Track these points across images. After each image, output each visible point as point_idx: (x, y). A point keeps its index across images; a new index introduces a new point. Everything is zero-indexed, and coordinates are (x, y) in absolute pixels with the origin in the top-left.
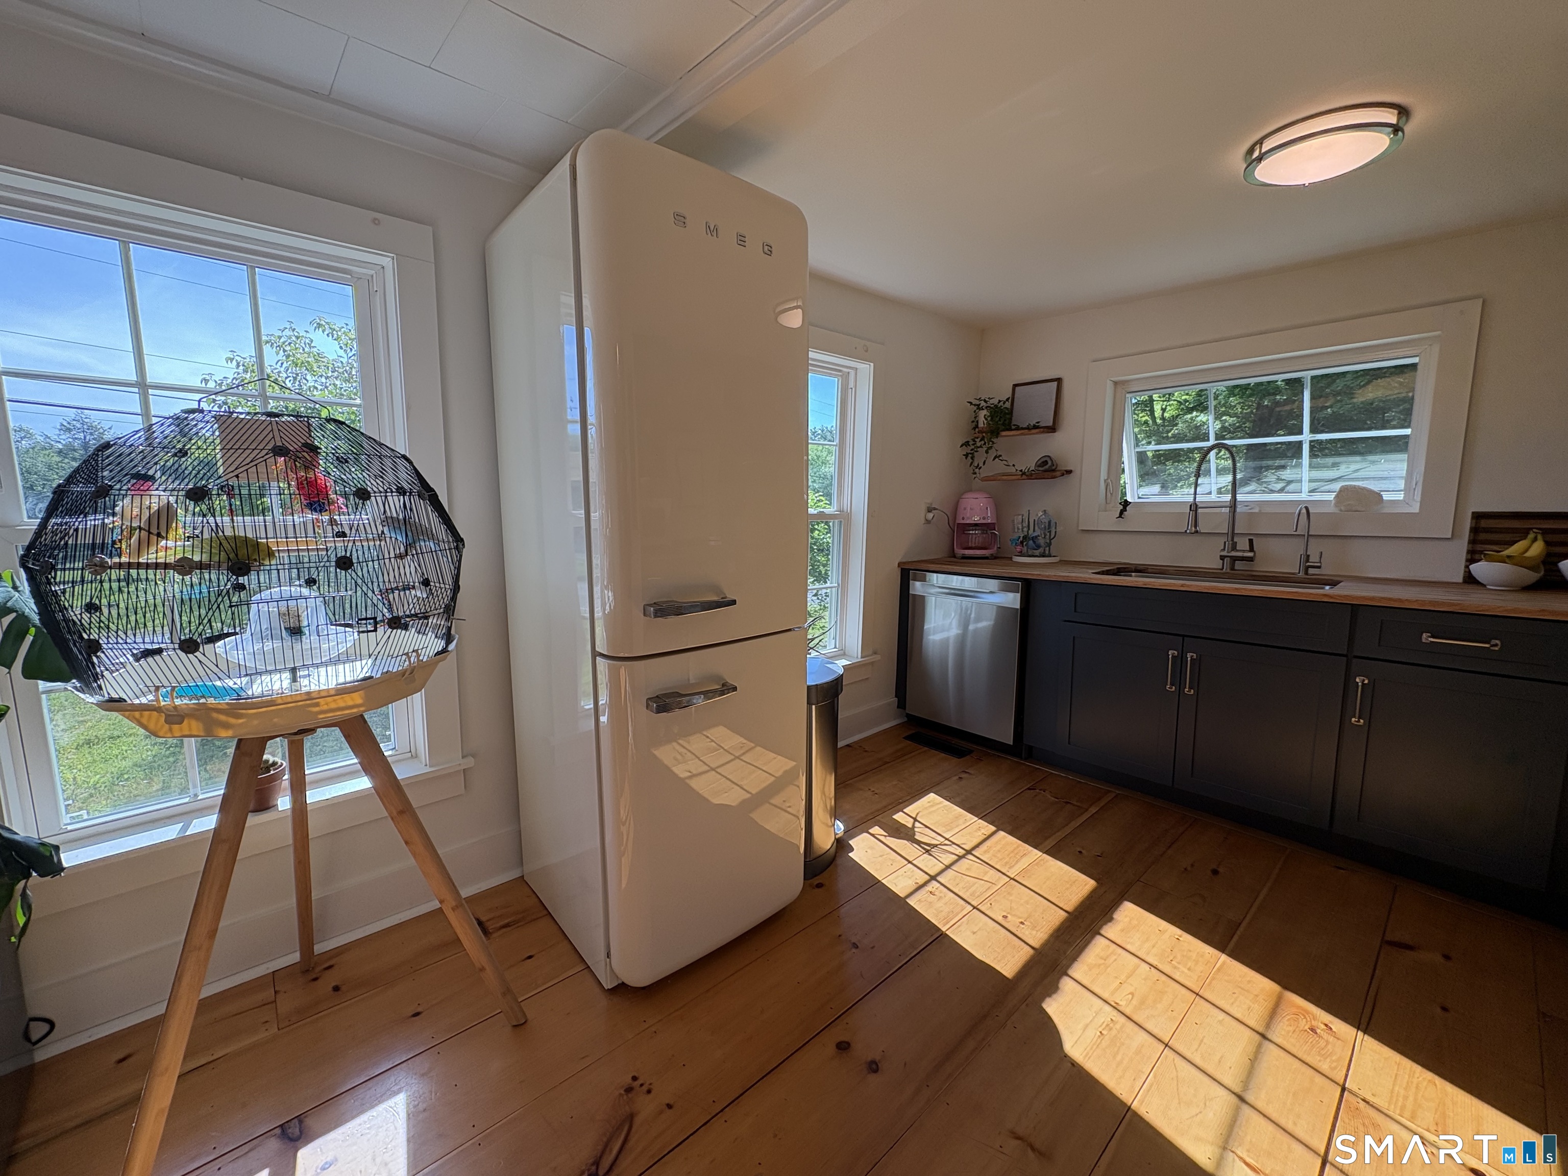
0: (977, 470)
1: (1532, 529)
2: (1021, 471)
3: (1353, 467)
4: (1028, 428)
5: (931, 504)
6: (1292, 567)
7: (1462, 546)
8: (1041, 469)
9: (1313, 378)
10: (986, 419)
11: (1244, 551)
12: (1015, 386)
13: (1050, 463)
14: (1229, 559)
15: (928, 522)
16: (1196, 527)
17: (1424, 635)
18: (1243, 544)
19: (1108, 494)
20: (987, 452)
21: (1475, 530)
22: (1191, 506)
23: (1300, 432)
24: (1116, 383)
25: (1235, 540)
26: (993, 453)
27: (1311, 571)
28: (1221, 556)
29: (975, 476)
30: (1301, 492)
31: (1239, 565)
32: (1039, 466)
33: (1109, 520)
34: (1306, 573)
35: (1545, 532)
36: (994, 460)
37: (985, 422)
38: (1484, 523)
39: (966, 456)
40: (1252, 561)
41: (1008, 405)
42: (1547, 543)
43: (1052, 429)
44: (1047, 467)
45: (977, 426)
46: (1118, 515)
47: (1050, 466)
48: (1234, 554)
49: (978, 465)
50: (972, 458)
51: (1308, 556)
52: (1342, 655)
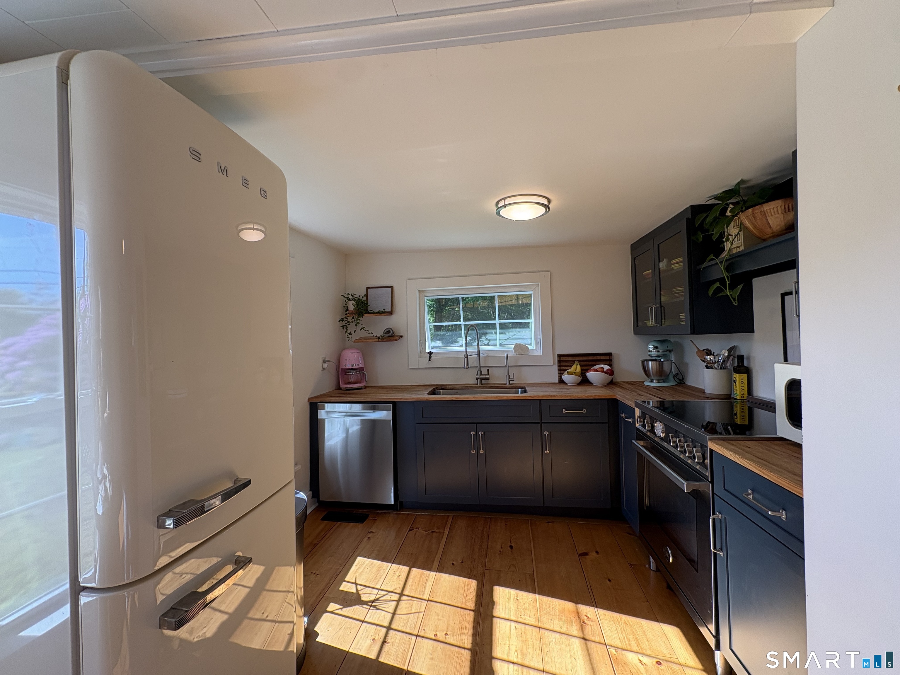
0: (350, 336)
1: (575, 360)
2: (376, 336)
3: (512, 334)
4: (379, 312)
5: (325, 358)
6: (504, 381)
7: (556, 368)
8: (386, 335)
9: (498, 296)
10: (354, 306)
11: (485, 375)
12: (368, 288)
13: (391, 332)
14: (480, 379)
15: (324, 369)
16: (468, 366)
17: (564, 410)
18: (484, 371)
19: (421, 347)
20: (356, 326)
21: (559, 361)
22: (465, 355)
23: (495, 319)
24: (419, 291)
25: (481, 370)
26: (360, 326)
27: (511, 382)
28: (477, 378)
29: (349, 339)
30: (497, 345)
31: (484, 382)
32: (385, 334)
33: (424, 362)
34: (509, 384)
35: (580, 361)
36: (361, 330)
37: (354, 307)
38: (563, 359)
39: (343, 327)
40: (489, 379)
41: (365, 298)
42: (581, 366)
43: (391, 313)
44: (390, 334)
45: (347, 310)
46: (428, 360)
47: (392, 334)
48: (482, 376)
49: (350, 332)
50: (346, 328)
51: (509, 376)
52: (538, 423)
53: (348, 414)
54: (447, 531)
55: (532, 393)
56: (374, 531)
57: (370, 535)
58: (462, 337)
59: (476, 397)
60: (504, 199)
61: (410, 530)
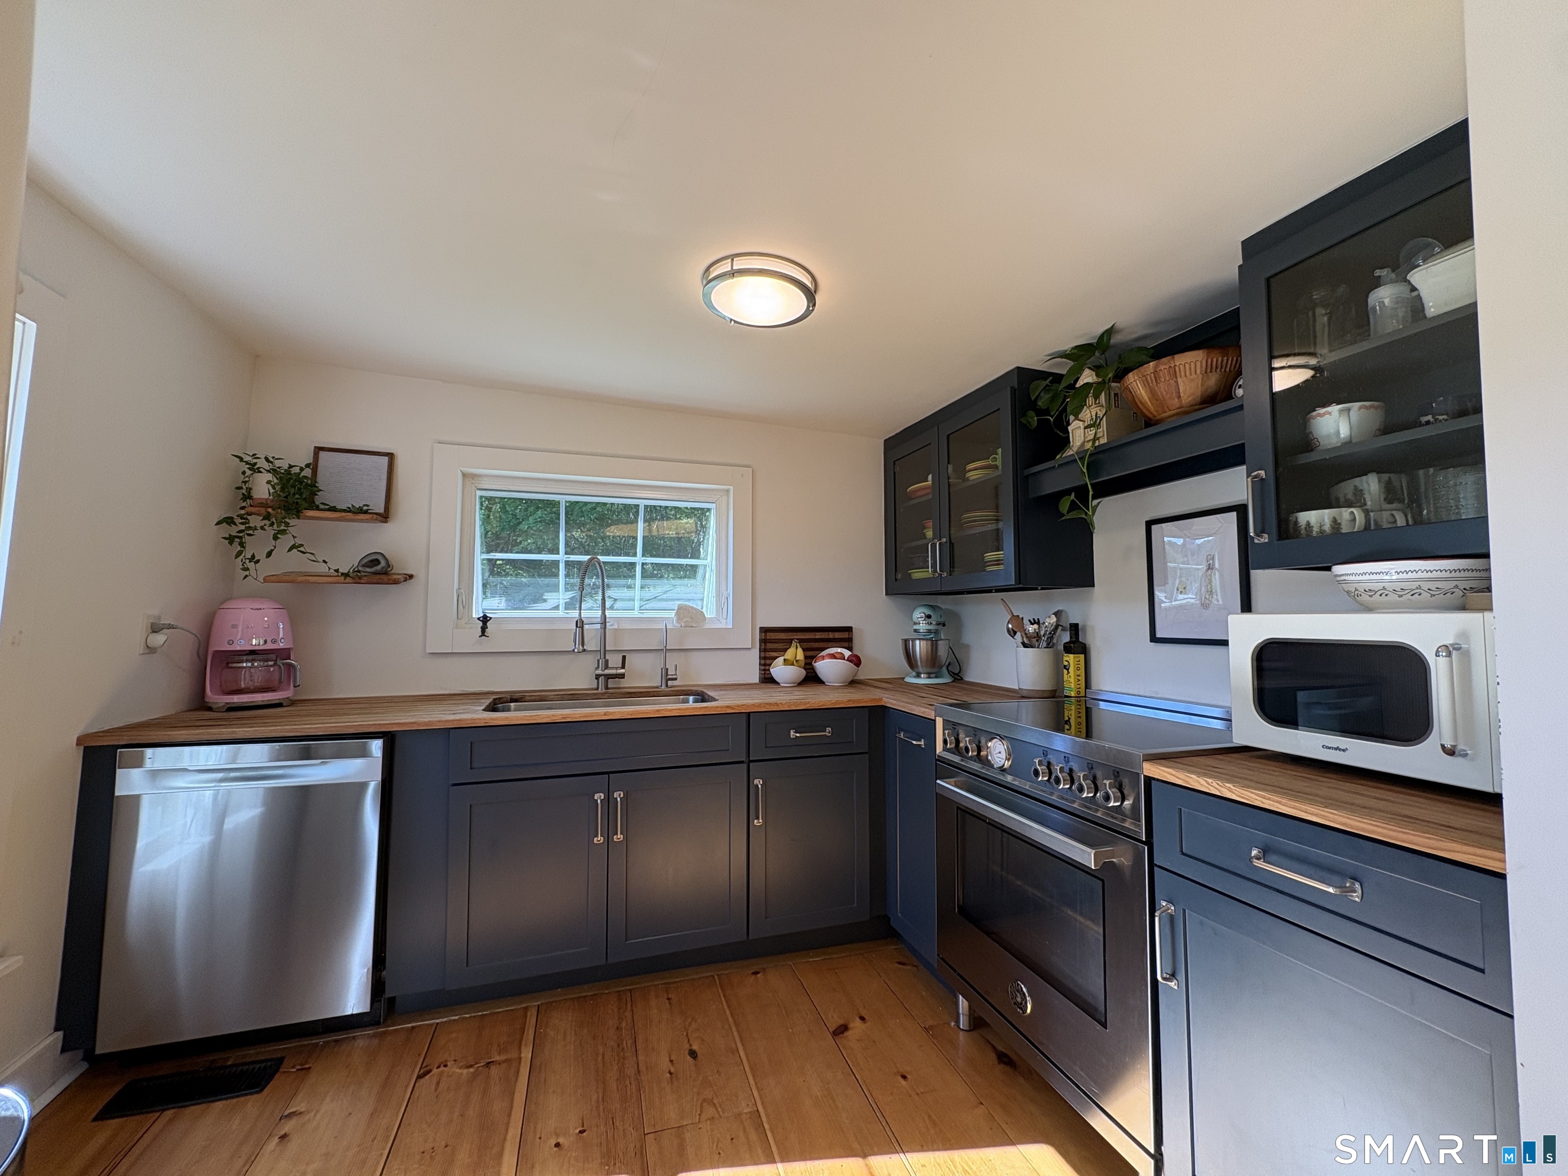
0: (251, 565)
1: (793, 639)
2: (337, 571)
3: (667, 588)
4: (348, 510)
5: (159, 618)
6: (654, 681)
7: (756, 653)
8: (368, 570)
9: (646, 507)
10: (274, 488)
11: (617, 668)
12: (318, 450)
13: (383, 563)
14: (603, 677)
15: (150, 650)
16: (583, 645)
17: (792, 732)
18: (614, 660)
19: (461, 606)
20: (275, 538)
21: (763, 641)
22: (577, 622)
23: (635, 555)
24: (464, 475)
25: (607, 658)
26: (286, 541)
27: (670, 683)
28: (596, 675)
29: (247, 573)
30: (634, 610)
31: (611, 683)
32: (363, 566)
33: (469, 639)
34: (667, 686)
35: (801, 641)
36: (290, 550)
37: (272, 491)
38: (770, 636)
39: (231, 539)
40: (624, 678)
41: (307, 472)
42: (804, 650)
43: (385, 517)
44: (378, 568)
45: (248, 496)
46: (480, 634)
47: (383, 567)
48: (607, 672)
49: (253, 556)
50: (242, 544)
51: (667, 669)
52: (742, 762)
53: (233, 774)
54: (526, 1054)
55: (723, 702)
56: (302, 1107)
57: (287, 1127)
58: (559, 591)
59: (611, 713)
60: (733, 257)
61: (420, 1077)
